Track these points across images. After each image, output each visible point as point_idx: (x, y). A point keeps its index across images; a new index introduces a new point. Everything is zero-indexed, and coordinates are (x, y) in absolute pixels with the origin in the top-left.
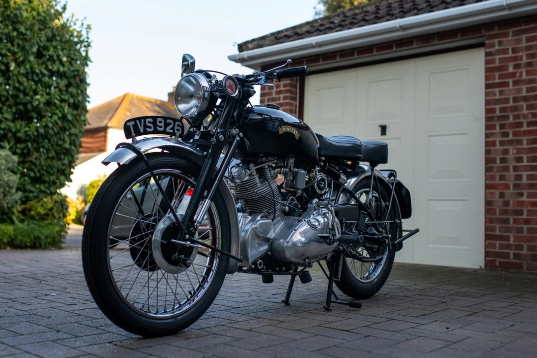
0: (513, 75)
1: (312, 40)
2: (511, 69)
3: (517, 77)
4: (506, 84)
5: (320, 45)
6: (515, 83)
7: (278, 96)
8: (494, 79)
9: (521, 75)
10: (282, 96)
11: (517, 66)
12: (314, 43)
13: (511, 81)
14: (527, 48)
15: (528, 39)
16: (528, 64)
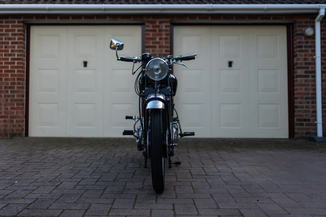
0: (158, 43)
1: (46, 6)
2: (158, 40)
3: (161, 44)
4: (155, 47)
5: (50, 9)
6: (160, 47)
7: (13, 37)
8: (149, 43)
9: (162, 43)
10: (17, 37)
11: (160, 39)
12: (47, 8)
13: (157, 45)
14: (166, 30)
15: (166, 26)
16: (166, 39)
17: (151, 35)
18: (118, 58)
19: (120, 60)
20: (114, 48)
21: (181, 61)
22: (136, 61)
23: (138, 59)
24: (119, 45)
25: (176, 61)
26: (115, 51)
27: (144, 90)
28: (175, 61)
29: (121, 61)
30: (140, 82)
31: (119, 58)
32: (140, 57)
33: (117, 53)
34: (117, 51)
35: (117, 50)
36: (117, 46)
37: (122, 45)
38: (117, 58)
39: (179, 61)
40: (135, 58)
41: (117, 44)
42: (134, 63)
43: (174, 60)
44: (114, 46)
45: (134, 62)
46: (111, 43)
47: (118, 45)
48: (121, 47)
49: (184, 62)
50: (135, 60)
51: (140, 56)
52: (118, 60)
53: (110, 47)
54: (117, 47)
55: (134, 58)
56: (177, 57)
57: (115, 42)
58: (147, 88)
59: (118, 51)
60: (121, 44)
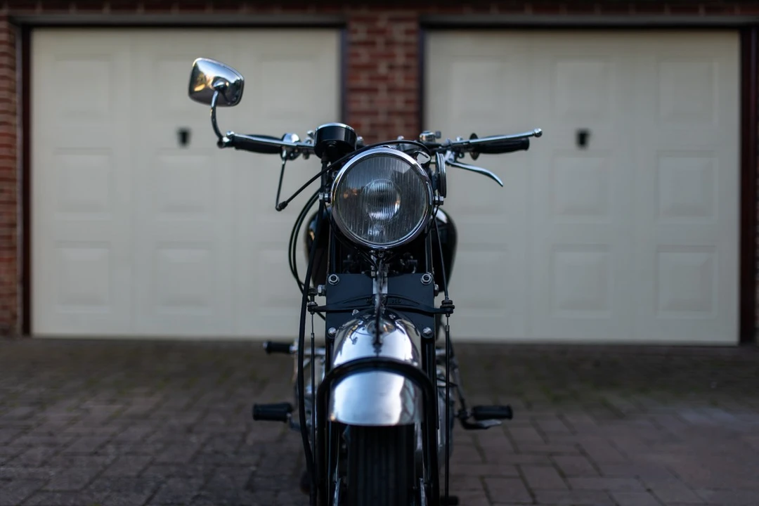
2: (383, 70)
3: (391, 84)
4: (375, 92)
6: (389, 91)
8: (359, 80)
9: (395, 80)
13: (382, 87)
14: (406, 44)
15: (408, 32)
16: (406, 67)
17: (364, 56)
18: (221, 137)
19: (228, 145)
20: (203, 98)
21: (475, 158)
22: (294, 152)
23: (303, 143)
24: (225, 86)
25: (456, 156)
26: (206, 110)
27: (323, 283)
28: (452, 157)
29: (233, 149)
30: (312, 234)
31: (226, 140)
32: (311, 135)
33: (214, 117)
34: (214, 109)
35: (216, 103)
36: (218, 89)
37: (239, 86)
38: (217, 139)
39: (467, 155)
40: (290, 138)
41: (216, 79)
42: (285, 159)
43: (449, 152)
44: (206, 89)
45: (284, 154)
46: (195, 76)
47: (221, 84)
48: (230, 95)
49: (486, 162)
50: (289, 149)
51: (309, 132)
52: (221, 144)
53: (192, 93)
54: (216, 94)
55: (286, 142)
56: (458, 140)
57: (209, 72)
58: (334, 278)
59: (218, 109)
60: (233, 81)
